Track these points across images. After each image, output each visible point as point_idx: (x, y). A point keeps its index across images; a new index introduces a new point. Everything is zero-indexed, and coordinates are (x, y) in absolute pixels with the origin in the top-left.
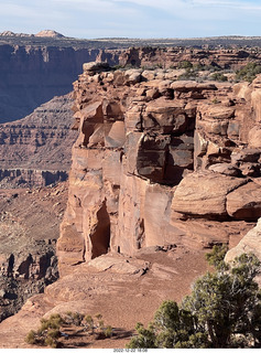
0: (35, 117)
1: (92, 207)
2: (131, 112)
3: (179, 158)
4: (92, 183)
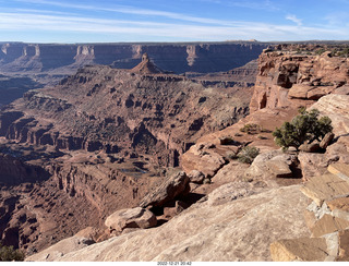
0: (246, 66)
1: (262, 94)
2: (277, 65)
3: (291, 80)
4: (262, 87)
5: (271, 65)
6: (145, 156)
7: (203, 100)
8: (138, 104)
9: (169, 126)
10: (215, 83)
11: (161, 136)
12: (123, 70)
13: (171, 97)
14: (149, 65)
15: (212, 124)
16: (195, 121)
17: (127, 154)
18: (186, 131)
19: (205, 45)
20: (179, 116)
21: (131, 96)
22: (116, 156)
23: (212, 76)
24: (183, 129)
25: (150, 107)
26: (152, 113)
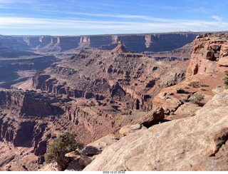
0: (183, 47)
1: (195, 65)
2: (206, 46)
3: (216, 55)
4: (195, 60)
5: (202, 46)
6: (119, 103)
7: (155, 69)
8: (115, 71)
9: (133, 85)
10: (163, 58)
11: (129, 91)
12: (106, 51)
13: (135, 67)
14: (122, 48)
15: (161, 84)
16: (150, 82)
17: (108, 101)
18: (144, 88)
19: (157, 35)
20: (140, 79)
21: (111, 66)
22: (101, 102)
23: (161, 54)
24: (142, 87)
25: (122, 73)
26: (123, 76)
